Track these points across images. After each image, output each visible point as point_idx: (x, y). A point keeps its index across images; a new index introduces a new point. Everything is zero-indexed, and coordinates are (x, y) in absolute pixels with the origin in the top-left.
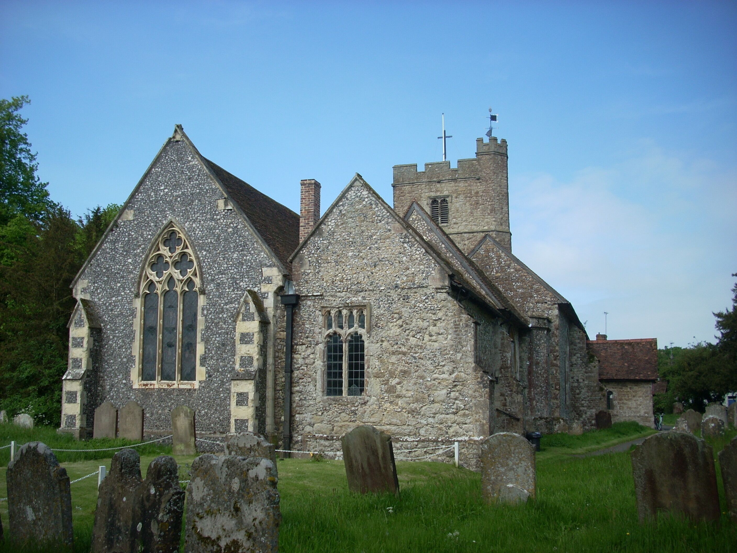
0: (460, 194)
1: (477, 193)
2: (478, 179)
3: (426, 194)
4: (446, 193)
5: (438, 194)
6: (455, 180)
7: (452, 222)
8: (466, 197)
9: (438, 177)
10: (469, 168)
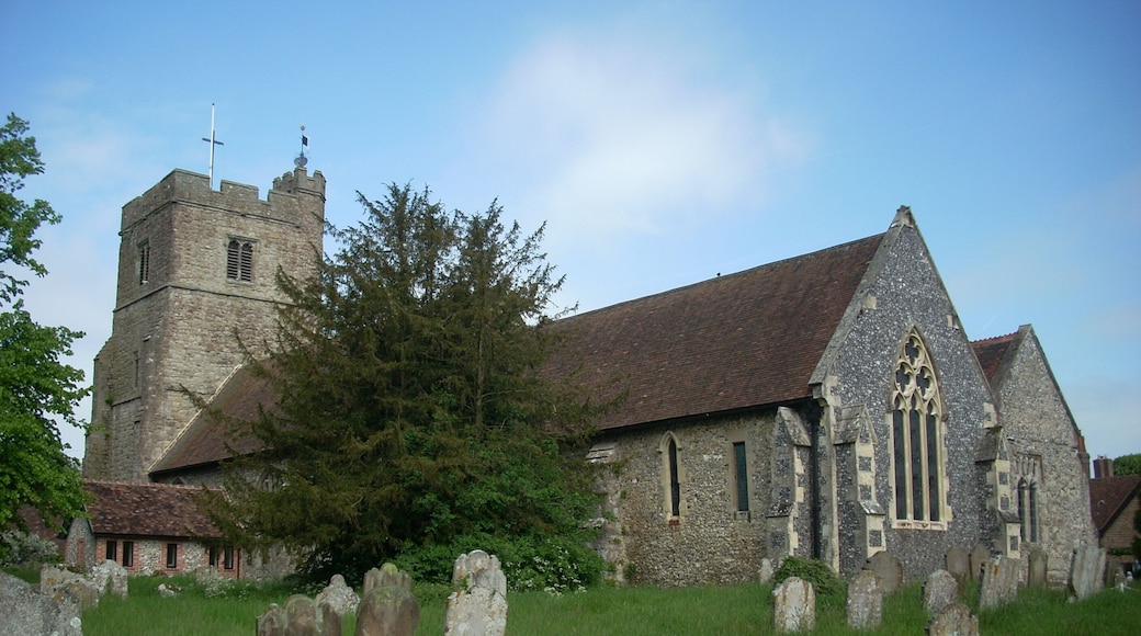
0: (271, 242)
1: (295, 247)
2: (297, 227)
3: (223, 229)
4: (251, 235)
5: (241, 234)
6: (266, 219)
7: (259, 282)
8: (279, 249)
9: (242, 208)
10: (285, 206)
